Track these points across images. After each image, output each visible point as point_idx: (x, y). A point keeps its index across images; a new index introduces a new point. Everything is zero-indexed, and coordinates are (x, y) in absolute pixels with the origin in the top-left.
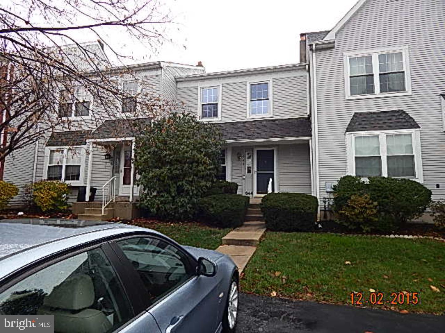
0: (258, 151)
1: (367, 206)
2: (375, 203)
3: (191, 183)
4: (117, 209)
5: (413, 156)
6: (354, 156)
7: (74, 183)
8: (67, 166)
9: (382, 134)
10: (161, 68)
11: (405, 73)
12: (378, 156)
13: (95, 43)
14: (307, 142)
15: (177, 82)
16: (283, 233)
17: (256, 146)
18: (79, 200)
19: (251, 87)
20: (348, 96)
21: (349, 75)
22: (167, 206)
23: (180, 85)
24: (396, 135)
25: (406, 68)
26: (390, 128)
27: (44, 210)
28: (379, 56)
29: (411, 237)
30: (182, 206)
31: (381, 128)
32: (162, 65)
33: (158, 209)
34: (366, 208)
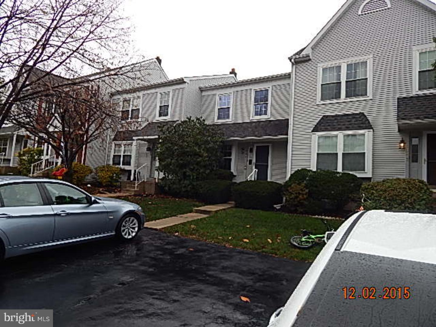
0: (257, 147)
1: (301, 192)
2: (307, 191)
3: (192, 170)
4: (147, 186)
5: (364, 153)
6: (317, 152)
7: (127, 168)
8: (124, 156)
9: (340, 135)
10: (185, 82)
11: (368, 80)
12: (336, 152)
13: (154, 60)
14: (286, 140)
15: (202, 91)
16: (243, 209)
17: (257, 143)
18: (128, 180)
19: (256, 94)
20: (319, 101)
21: (321, 83)
22: (175, 186)
23: (204, 94)
24: (353, 135)
25: (369, 76)
26: (348, 129)
27: (104, 184)
28: (348, 65)
29: (330, 218)
30: (185, 187)
31: (340, 129)
32: (185, 80)
33: (169, 187)
34: (299, 193)
